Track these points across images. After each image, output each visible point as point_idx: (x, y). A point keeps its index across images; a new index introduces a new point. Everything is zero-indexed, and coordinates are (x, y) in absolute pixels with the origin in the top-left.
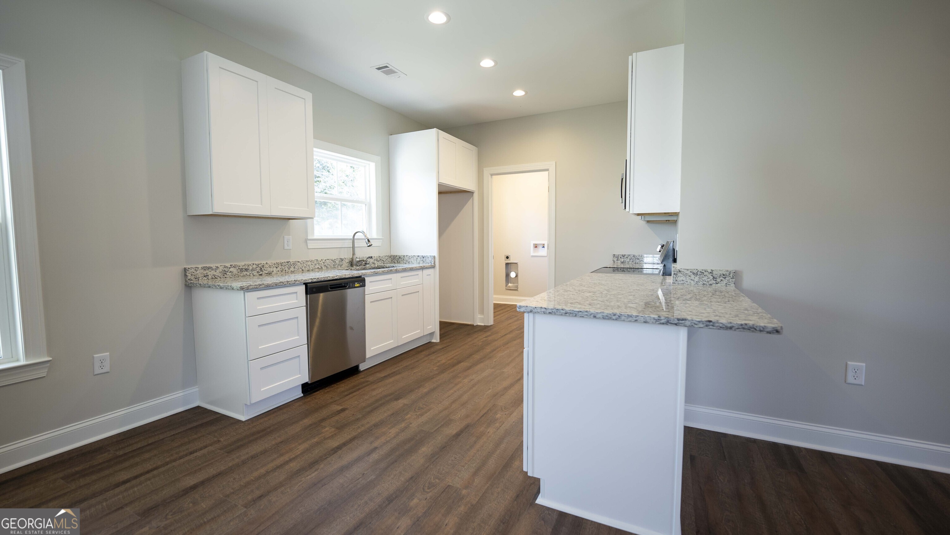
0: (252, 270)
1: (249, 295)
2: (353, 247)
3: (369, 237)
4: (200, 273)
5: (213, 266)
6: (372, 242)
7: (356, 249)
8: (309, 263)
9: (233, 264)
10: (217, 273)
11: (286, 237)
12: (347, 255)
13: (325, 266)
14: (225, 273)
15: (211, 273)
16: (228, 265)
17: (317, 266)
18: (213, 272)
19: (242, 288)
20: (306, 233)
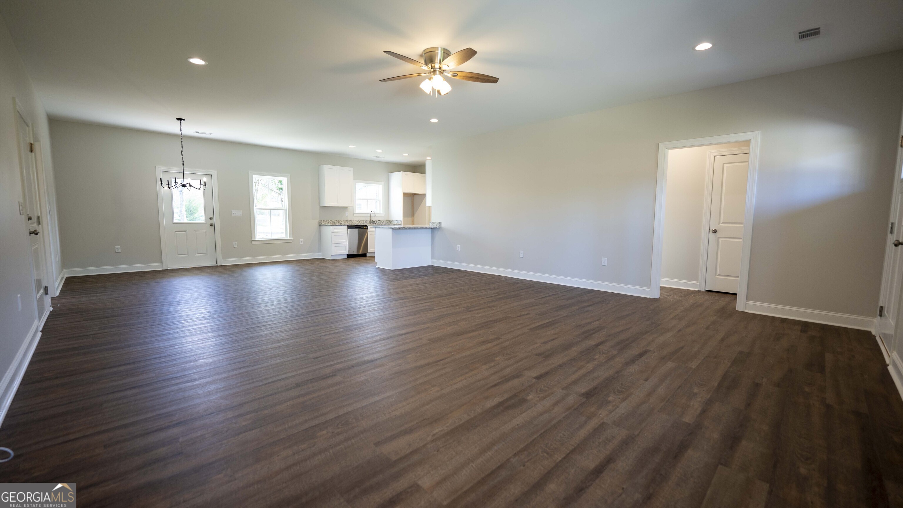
0: (336, 222)
1: (332, 227)
2: (371, 217)
3: (375, 213)
4: (322, 222)
5: (326, 220)
6: (376, 215)
7: (372, 217)
8: (354, 221)
9: (331, 220)
10: (327, 222)
11: (347, 213)
12: (369, 220)
13: (360, 223)
14: (328, 222)
15: (325, 222)
16: (329, 220)
17: (357, 222)
18: (326, 222)
19: (330, 225)
20: (353, 211)
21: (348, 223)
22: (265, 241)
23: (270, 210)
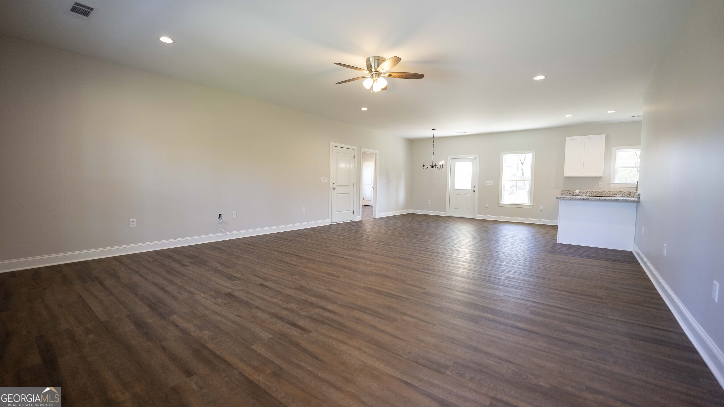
11: (599, 183)
15: (569, 192)
20: (609, 182)
21: (601, 194)
22: (511, 205)
23: (516, 181)
